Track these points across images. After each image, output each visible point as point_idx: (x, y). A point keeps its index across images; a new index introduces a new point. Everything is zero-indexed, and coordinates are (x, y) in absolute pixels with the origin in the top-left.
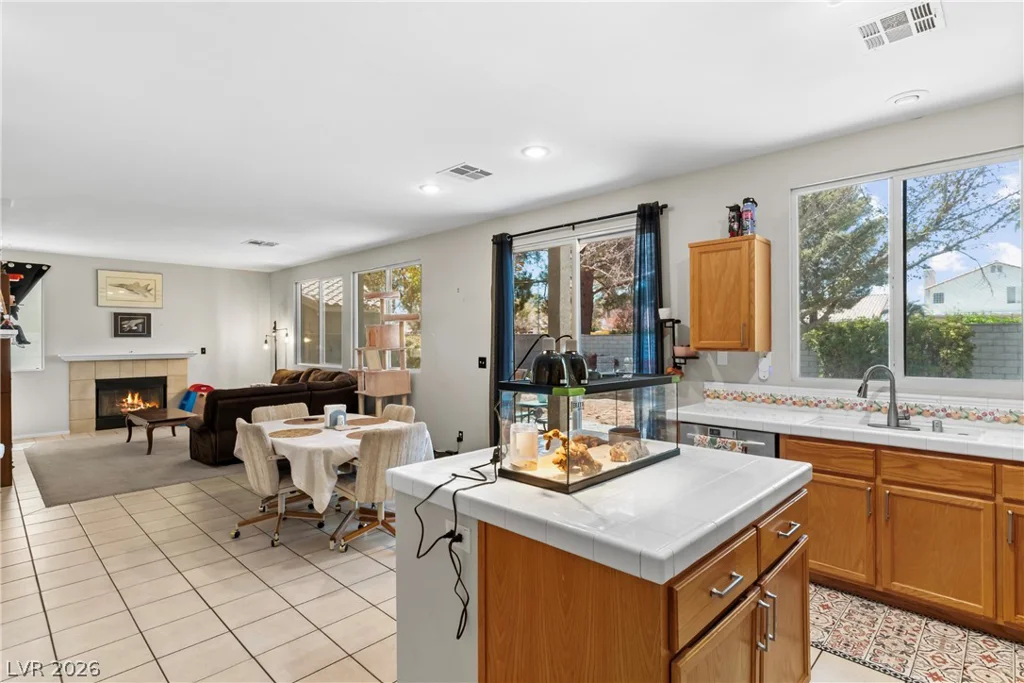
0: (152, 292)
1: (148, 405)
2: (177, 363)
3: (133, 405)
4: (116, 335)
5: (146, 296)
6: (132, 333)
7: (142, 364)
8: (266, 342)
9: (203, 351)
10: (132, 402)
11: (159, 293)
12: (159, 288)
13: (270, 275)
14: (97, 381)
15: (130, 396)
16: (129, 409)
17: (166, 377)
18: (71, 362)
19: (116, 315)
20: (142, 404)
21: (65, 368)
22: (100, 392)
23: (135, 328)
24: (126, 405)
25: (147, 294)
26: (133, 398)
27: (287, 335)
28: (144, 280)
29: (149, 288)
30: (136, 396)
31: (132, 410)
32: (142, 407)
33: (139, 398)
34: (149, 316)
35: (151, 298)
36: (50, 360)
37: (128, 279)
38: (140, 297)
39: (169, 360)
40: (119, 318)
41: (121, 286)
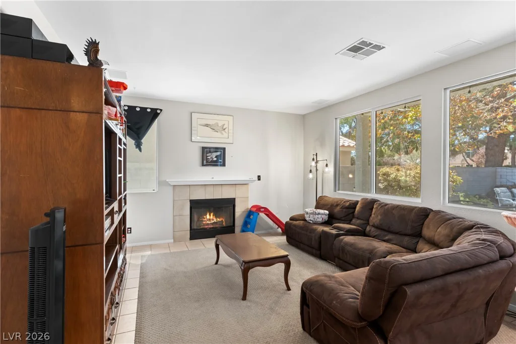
0: (226, 130)
1: (218, 220)
2: (245, 185)
3: (210, 219)
4: (203, 164)
5: (222, 134)
6: (214, 163)
7: (219, 188)
9: (259, 178)
11: (231, 131)
12: (231, 127)
14: (191, 201)
15: (208, 214)
16: (208, 222)
17: (235, 199)
18: (174, 186)
19: (203, 148)
20: (215, 219)
21: (171, 188)
22: (193, 210)
23: (215, 159)
24: (206, 220)
25: (223, 132)
26: (210, 215)
27: (327, 165)
28: (220, 120)
29: (224, 128)
30: (212, 214)
31: (209, 222)
32: (215, 221)
33: (213, 215)
34: (224, 149)
35: (225, 135)
36: (162, 183)
37: (211, 120)
38: (218, 134)
39: (237, 186)
40: (205, 151)
41: (207, 125)
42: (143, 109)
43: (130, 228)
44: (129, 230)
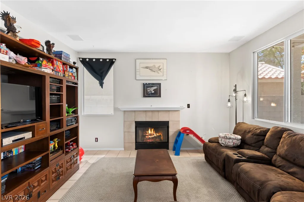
0: (162, 70)
1: (158, 134)
2: (177, 112)
3: (151, 134)
4: (144, 96)
5: (159, 73)
6: (152, 95)
7: (156, 113)
8: (229, 101)
9: (189, 106)
10: (151, 133)
11: (165, 71)
12: (165, 68)
13: (229, 54)
14: (136, 122)
15: (150, 129)
16: (149, 136)
17: (169, 121)
18: (124, 111)
19: (144, 84)
20: (155, 134)
21: (123, 113)
22: (137, 128)
23: (153, 92)
24: (148, 135)
25: (159, 71)
26: (151, 131)
27: (245, 95)
28: (156, 63)
29: (160, 68)
30: (153, 130)
31: (151, 137)
32: (155, 135)
33: (154, 131)
34: (160, 84)
35: (161, 74)
36: (116, 109)
37: (150, 63)
38: (155, 74)
39: (170, 112)
40: (146, 86)
41: (147, 68)
42: (104, 60)
43: (97, 138)
44: (96, 139)
